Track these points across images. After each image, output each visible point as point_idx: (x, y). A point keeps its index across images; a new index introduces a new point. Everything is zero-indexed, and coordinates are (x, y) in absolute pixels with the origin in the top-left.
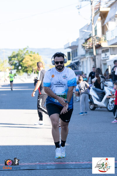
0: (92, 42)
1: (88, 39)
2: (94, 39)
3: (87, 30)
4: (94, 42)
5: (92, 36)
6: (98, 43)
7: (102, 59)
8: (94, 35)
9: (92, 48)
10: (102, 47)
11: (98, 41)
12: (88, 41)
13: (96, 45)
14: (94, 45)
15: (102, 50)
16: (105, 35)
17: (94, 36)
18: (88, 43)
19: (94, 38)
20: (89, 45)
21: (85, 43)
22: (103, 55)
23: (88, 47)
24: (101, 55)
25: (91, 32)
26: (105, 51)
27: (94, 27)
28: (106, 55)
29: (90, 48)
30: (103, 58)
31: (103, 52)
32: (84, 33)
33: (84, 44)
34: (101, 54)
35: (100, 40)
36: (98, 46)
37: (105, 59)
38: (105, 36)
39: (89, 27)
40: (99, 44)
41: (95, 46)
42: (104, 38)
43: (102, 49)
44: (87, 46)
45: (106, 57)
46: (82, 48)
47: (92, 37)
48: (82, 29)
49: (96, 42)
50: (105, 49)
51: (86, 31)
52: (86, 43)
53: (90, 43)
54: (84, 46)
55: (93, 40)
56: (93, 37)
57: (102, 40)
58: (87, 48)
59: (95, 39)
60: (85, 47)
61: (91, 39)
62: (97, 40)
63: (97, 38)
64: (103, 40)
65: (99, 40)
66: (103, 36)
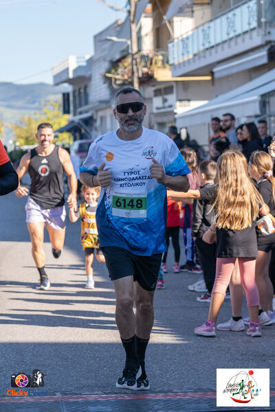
0: (130, 67)
1: (119, 60)
2: (136, 59)
3: (118, 37)
4: (135, 68)
5: (130, 51)
6: (145, 70)
7: (155, 111)
8: (135, 49)
9: (132, 83)
10: (155, 80)
11: (145, 66)
12: (120, 65)
13: (140, 75)
14: (136, 75)
15: (154, 88)
16: (167, 49)
17: (137, 53)
18: (120, 71)
19: (135, 57)
20: (123, 75)
21: (113, 71)
22: (157, 102)
23: (119, 80)
24: (152, 102)
25: (129, 42)
26: (163, 91)
27: (134, 28)
28: (165, 101)
29: (126, 82)
30: (158, 108)
31: (158, 93)
32: (107, 45)
33: (109, 72)
34: (151, 99)
35: (151, 64)
36: (146, 79)
37: (163, 110)
38: (163, 52)
39: (121, 29)
40: (147, 74)
41: (139, 78)
42: (161, 58)
43: (154, 86)
44: (117, 77)
45: (164, 107)
46: (105, 83)
47: (130, 56)
48: (101, 33)
49: (140, 67)
50: (162, 86)
51: (115, 39)
52: (116, 70)
53: (126, 70)
54: (110, 79)
55: (134, 62)
56: (133, 55)
57: (156, 64)
58: (118, 82)
59: (138, 60)
60: (113, 80)
61: (129, 60)
62: (143, 64)
63: (143, 57)
64: (160, 64)
65: (149, 64)
66: (159, 53)
